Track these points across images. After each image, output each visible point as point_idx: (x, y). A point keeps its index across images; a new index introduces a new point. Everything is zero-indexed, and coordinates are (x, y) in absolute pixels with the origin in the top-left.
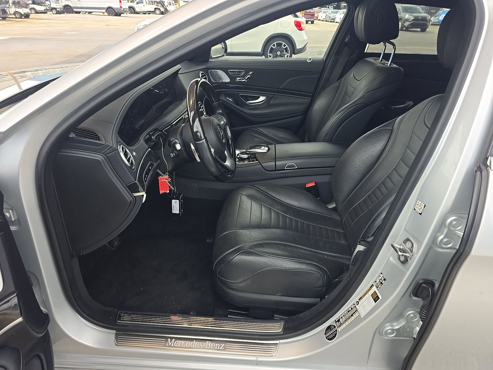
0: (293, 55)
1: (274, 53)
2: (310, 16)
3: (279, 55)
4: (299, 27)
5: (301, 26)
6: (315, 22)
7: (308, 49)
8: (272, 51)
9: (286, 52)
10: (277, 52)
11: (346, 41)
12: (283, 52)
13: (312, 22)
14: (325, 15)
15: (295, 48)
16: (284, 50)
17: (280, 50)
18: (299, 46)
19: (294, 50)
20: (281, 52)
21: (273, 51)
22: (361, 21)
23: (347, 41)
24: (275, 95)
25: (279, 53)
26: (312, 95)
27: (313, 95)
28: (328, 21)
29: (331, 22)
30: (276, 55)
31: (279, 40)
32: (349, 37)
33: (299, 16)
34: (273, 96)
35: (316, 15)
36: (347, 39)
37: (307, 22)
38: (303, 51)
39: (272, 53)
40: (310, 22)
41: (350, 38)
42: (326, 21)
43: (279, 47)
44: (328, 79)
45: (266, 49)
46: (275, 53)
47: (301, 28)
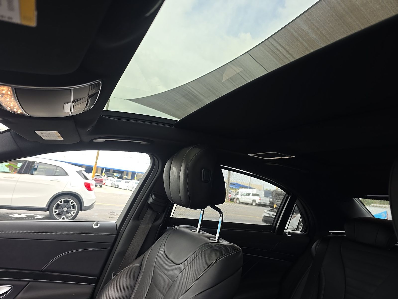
0: (80, 211)
1: (60, 208)
2: (99, 182)
3: (65, 211)
4: (88, 187)
5: (90, 187)
6: (103, 186)
7: (95, 207)
8: (58, 207)
9: (73, 208)
10: (63, 208)
11: (149, 202)
12: (70, 208)
13: (101, 186)
14: (111, 182)
15: (83, 205)
16: (72, 207)
17: (67, 206)
18: (86, 204)
19: (81, 207)
20: (68, 209)
21: (60, 207)
22: (176, 176)
23: (151, 202)
24: (30, 281)
25: (65, 209)
26: (96, 278)
27: (99, 279)
28: (113, 187)
29: (115, 187)
30: (62, 211)
31: (67, 197)
32: (153, 197)
33: (89, 179)
34: (26, 283)
35: (104, 182)
36: (151, 200)
37: (96, 186)
38: (90, 208)
39: (58, 209)
40: (98, 186)
41: (155, 198)
42: (112, 187)
43: (66, 204)
44: (123, 254)
45: (51, 205)
46: (62, 209)
47: (90, 188)
